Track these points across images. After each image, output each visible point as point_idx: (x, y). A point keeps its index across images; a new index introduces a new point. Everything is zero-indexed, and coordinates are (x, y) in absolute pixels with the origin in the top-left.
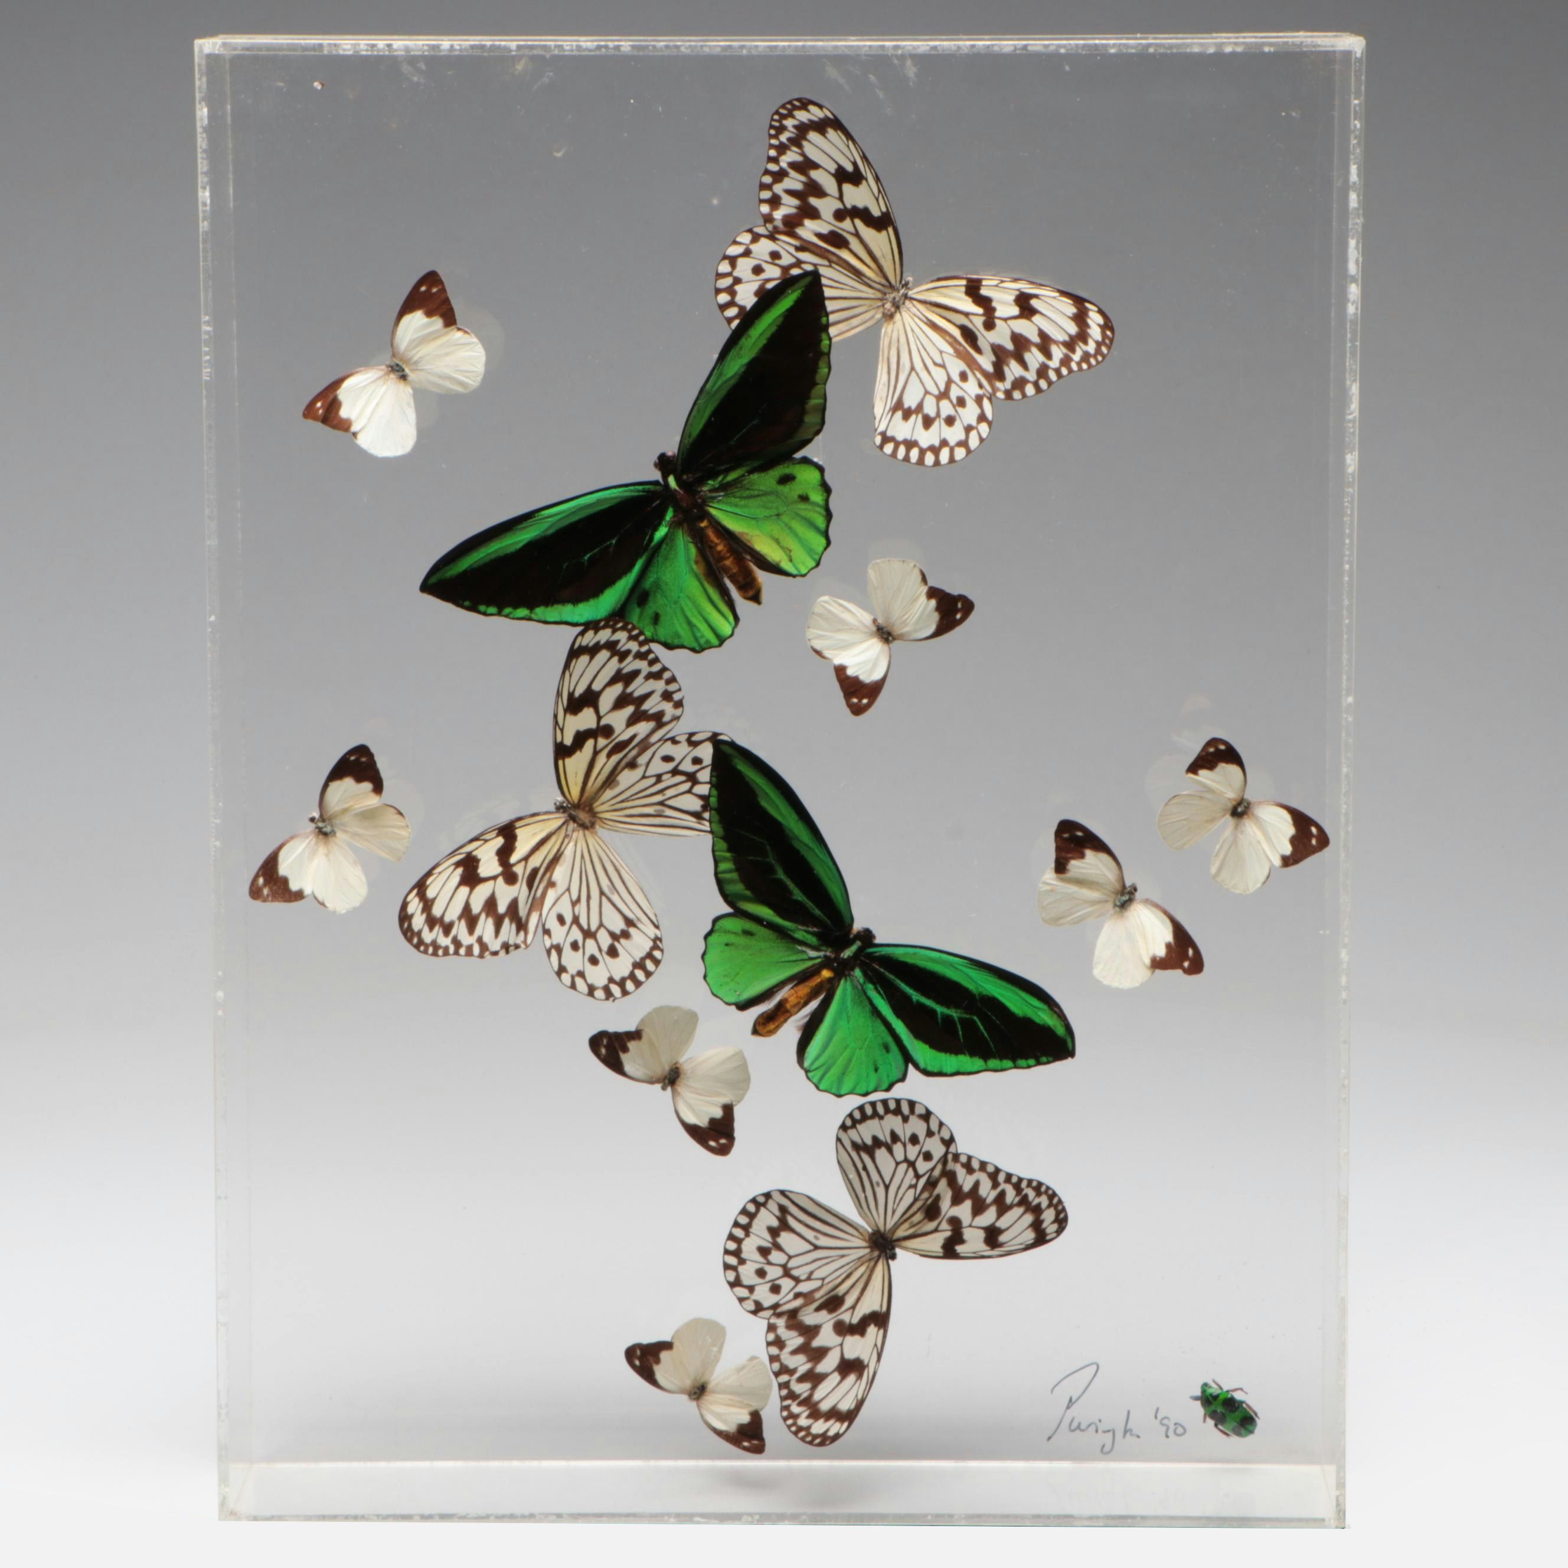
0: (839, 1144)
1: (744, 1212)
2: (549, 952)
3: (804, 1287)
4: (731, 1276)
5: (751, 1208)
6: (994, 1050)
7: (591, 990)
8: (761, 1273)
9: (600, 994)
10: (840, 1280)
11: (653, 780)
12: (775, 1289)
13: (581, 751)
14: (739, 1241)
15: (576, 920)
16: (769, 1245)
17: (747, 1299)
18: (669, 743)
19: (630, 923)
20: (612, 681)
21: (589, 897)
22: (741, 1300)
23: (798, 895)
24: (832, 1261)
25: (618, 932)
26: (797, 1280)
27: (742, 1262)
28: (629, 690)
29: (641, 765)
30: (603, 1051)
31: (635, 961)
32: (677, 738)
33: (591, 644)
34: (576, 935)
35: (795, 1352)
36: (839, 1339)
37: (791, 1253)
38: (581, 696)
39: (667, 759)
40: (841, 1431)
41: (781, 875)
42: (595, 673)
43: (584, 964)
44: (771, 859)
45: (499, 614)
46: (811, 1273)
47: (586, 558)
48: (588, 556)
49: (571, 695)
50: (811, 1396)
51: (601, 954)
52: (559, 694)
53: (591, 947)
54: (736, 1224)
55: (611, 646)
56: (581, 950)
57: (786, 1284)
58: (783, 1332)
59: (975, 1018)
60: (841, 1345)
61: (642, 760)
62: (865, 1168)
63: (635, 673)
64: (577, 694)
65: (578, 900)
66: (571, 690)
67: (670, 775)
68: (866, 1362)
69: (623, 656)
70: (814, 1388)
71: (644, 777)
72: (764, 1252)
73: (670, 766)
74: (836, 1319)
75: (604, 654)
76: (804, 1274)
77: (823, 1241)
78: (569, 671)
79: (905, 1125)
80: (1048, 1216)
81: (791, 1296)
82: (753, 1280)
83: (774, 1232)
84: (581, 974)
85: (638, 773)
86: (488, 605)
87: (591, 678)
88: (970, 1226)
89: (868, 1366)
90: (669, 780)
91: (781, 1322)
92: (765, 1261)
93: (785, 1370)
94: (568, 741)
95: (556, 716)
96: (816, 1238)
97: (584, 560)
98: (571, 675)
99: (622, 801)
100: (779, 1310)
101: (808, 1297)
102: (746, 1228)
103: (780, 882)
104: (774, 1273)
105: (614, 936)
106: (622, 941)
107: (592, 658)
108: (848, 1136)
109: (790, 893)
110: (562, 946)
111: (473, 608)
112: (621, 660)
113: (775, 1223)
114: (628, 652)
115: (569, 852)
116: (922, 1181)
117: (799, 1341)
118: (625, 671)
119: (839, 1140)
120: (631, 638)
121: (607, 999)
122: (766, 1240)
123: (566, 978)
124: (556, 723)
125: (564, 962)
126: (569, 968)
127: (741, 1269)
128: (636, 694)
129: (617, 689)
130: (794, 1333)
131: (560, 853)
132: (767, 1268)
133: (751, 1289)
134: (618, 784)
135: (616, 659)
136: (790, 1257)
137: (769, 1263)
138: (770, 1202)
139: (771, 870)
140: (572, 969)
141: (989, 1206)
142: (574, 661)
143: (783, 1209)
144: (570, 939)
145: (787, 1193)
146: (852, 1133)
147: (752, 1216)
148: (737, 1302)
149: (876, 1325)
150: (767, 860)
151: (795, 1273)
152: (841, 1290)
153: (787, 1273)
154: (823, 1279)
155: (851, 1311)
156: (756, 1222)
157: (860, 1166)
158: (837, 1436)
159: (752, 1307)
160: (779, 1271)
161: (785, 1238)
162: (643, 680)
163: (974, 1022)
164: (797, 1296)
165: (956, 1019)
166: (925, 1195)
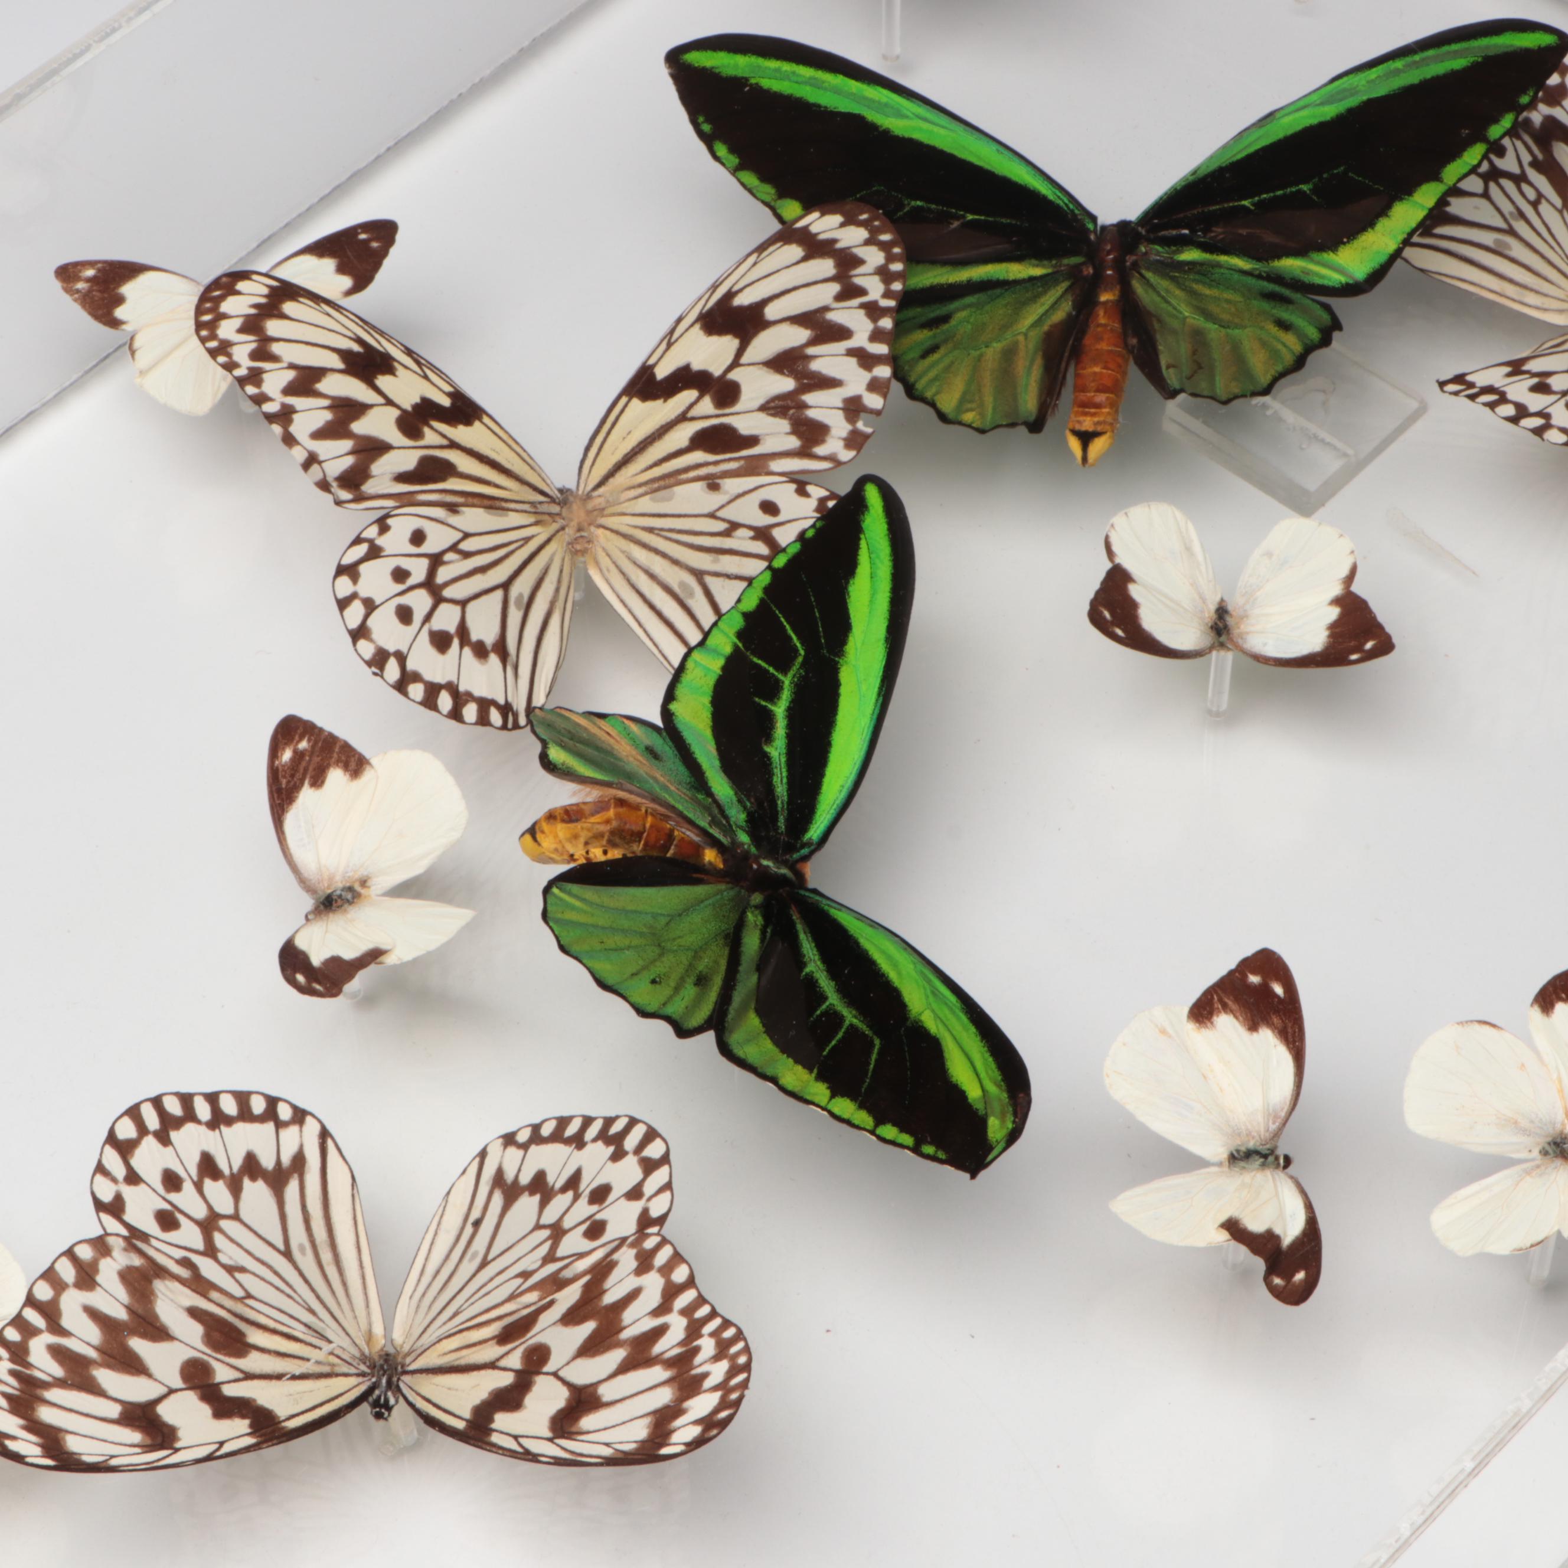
0: (477, 1160)
1: (242, 1098)
2: (358, 541)
3: (208, 1268)
4: (126, 1130)
5: (258, 1106)
6: (863, 1090)
7: (359, 633)
8: (171, 1181)
9: (366, 649)
10: (272, 1324)
11: (722, 526)
12: (167, 1220)
13: (665, 401)
14: (190, 1115)
15: (436, 561)
16: (226, 1172)
17: (114, 1180)
18: (794, 486)
19: (501, 648)
20: (801, 319)
21: (483, 569)
22: (101, 1169)
23: (777, 749)
24: (289, 1296)
25: (474, 637)
26: (211, 1251)
27: (163, 1138)
28: (811, 351)
29: (726, 493)
30: (287, 755)
31: (457, 686)
32: (810, 488)
33: (822, 237)
34: (418, 570)
35: (93, 1314)
36: (177, 1382)
37: (243, 1215)
38: (741, 309)
39: (769, 508)
40: (29, 1460)
41: (780, 709)
42: (789, 286)
43: (387, 600)
44: (787, 681)
45: (734, 172)
46: (242, 1270)
47: (913, 203)
48: (919, 203)
49: (730, 295)
50: (46, 1385)
51: (423, 624)
52: (715, 287)
53: (419, 602)
54: (212, 1098)
55: (847, 262)
56: (401, 587)
57: (189, 1235)
58: (108, 1271)
59: (877, 1042)
60: (171, 1391)
61: (732, 486)
62: (477, 1224)
63: (841, 333)
64: (738, 301)
65: (467, 555)
66: (736, 288)
67: (751, 533)
68: (178, 1445)
69: (850, 292)
70: (61, 1383)
71: (712, 516)
72: (208, 1167)
73: (763, 520)
74: (205, 1357)
75: (826, 267)
76: (231, 1258)
77: (307, 1263)
78: (758, 257)
79: (610, 1163)
80: (702, 1405)
81: (179, 1254)
82: (153, 1176)
83: (251, 1166)
84: (370, 606)
85: (712, 501)
86: (732, 150)
87: (777, 291)
88: (555, 1375)
89: (177, 1450)
90: (742, 540)
91: (120, 1259)
92: (195, 1178)
93: (50, 1312)
94: (662, 372)
95: (679, 320)
96: (302, 1248)
97: (909, 204)
98: (755, 264)
99: (650, 530)
100: (140, 1244)
101: (199, 1284)
102: (218, 1120)
103: (768, 719)
104: (187, 1200)
105: (463, 631)
106: (467, 651)
107: (805, 259)
108: (502, 1157)
109: (769, 738)
110: (383, 554)
111: (708, 140)
112: (840, 297)
113: (267, 1162)
114: (861, 292)
115: (514, 519)
116: (551, 1268)
117: (120, 1314)
118: (831, 316)
119: (483, 1154)
120: (883, 273)
121: (369, 664)
122: (230, 1161)
123: (344, 586)
124: (672, 332)
125: (363, 568)
126: (362, 581)
127: (149, 1141)
128: (815, 366)
129: (799, 336)
130: (121, 1293)
131: (504, 505)
132: (188, 1187)
133: (133, 1178)
134: (669, 499)
135: (835, 288)
136: (236, 1217)
137: (199, 1186)
138: (294, 1129)
139: (773, 691)
140: (365, 588)
141: (619, 1344)
142: (779, 245)
143: (299, 1161)
144: (406, 564)
145: (330, 1142)
146: (514, 1154)
147: (245, 1114)
148: (93, 1165)
149: (251, 1426)
150: (780, 677)
151: (218, 1239)
152: (255, 1337)
153: (209, 1225)
154: (249, 1296)
155: (240, 1375)
156: (240, 1127)
157: (475, 1214)
158: (17, 1458)
159: (107, 1196)
160: (200, 1212)
161: (256, 1191)
162: (844, 352)
163: (872, 1045)
164: (185, 1263)
165: (847, 1023)
166: (532, 1297)
